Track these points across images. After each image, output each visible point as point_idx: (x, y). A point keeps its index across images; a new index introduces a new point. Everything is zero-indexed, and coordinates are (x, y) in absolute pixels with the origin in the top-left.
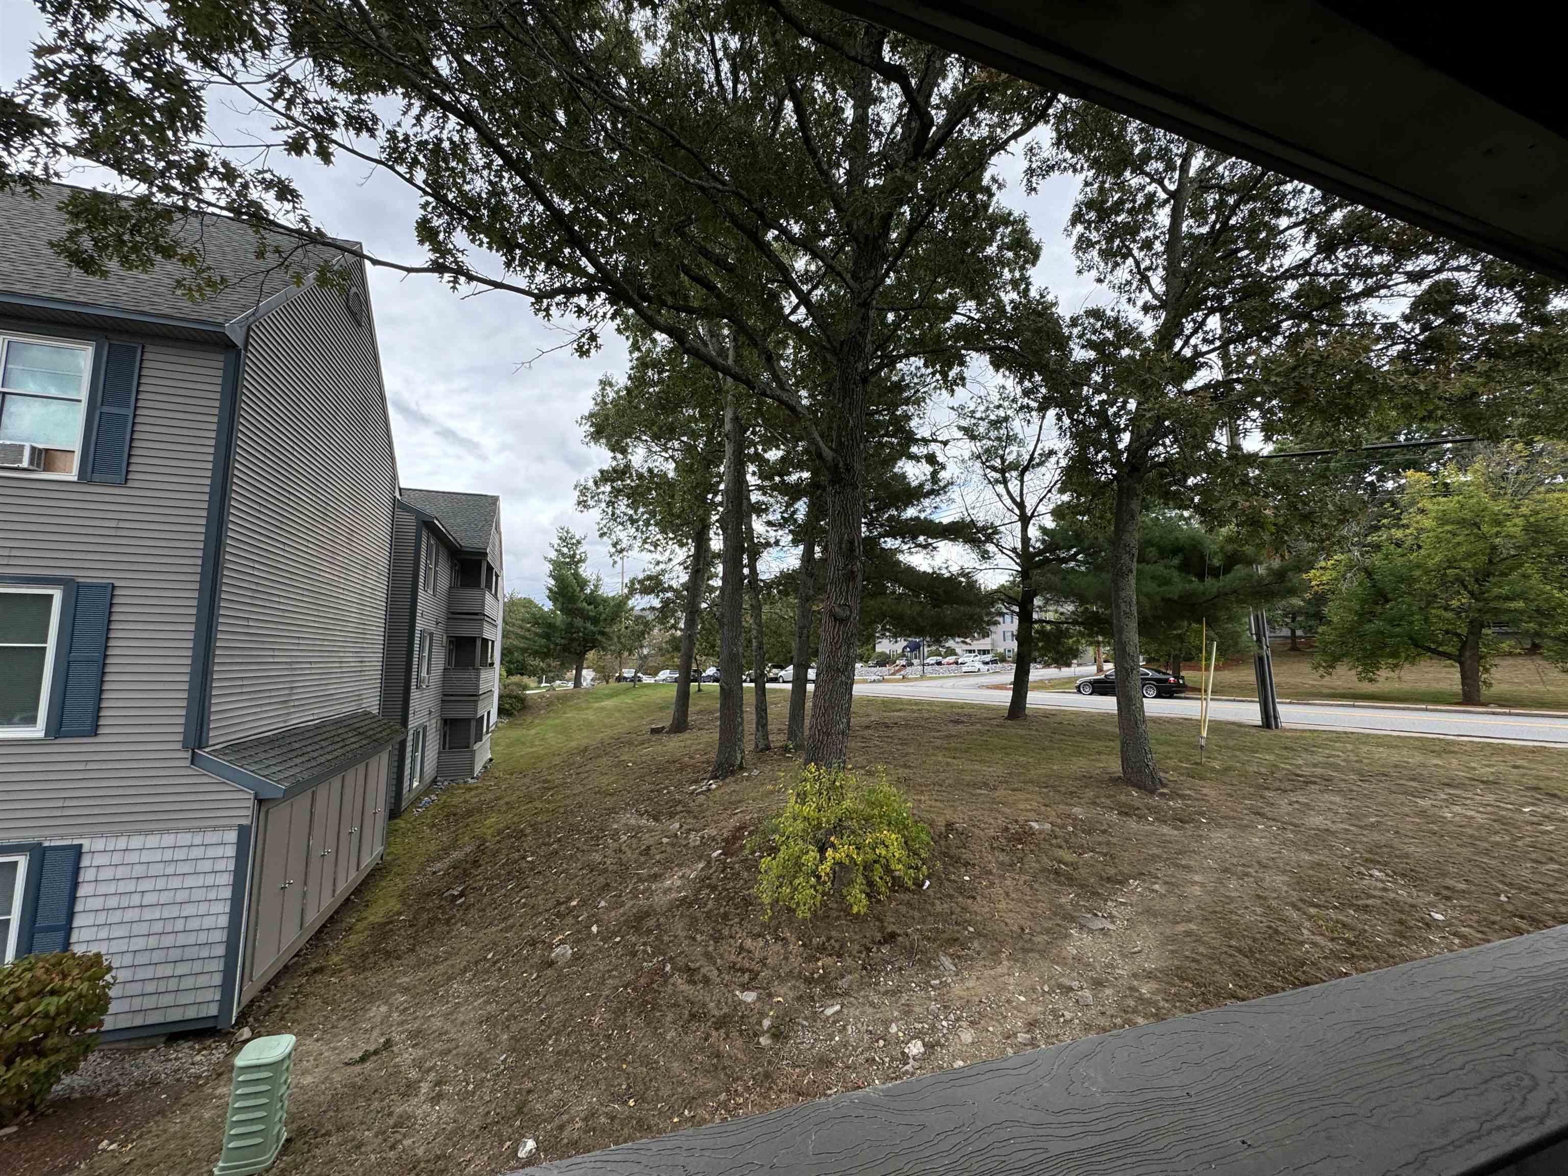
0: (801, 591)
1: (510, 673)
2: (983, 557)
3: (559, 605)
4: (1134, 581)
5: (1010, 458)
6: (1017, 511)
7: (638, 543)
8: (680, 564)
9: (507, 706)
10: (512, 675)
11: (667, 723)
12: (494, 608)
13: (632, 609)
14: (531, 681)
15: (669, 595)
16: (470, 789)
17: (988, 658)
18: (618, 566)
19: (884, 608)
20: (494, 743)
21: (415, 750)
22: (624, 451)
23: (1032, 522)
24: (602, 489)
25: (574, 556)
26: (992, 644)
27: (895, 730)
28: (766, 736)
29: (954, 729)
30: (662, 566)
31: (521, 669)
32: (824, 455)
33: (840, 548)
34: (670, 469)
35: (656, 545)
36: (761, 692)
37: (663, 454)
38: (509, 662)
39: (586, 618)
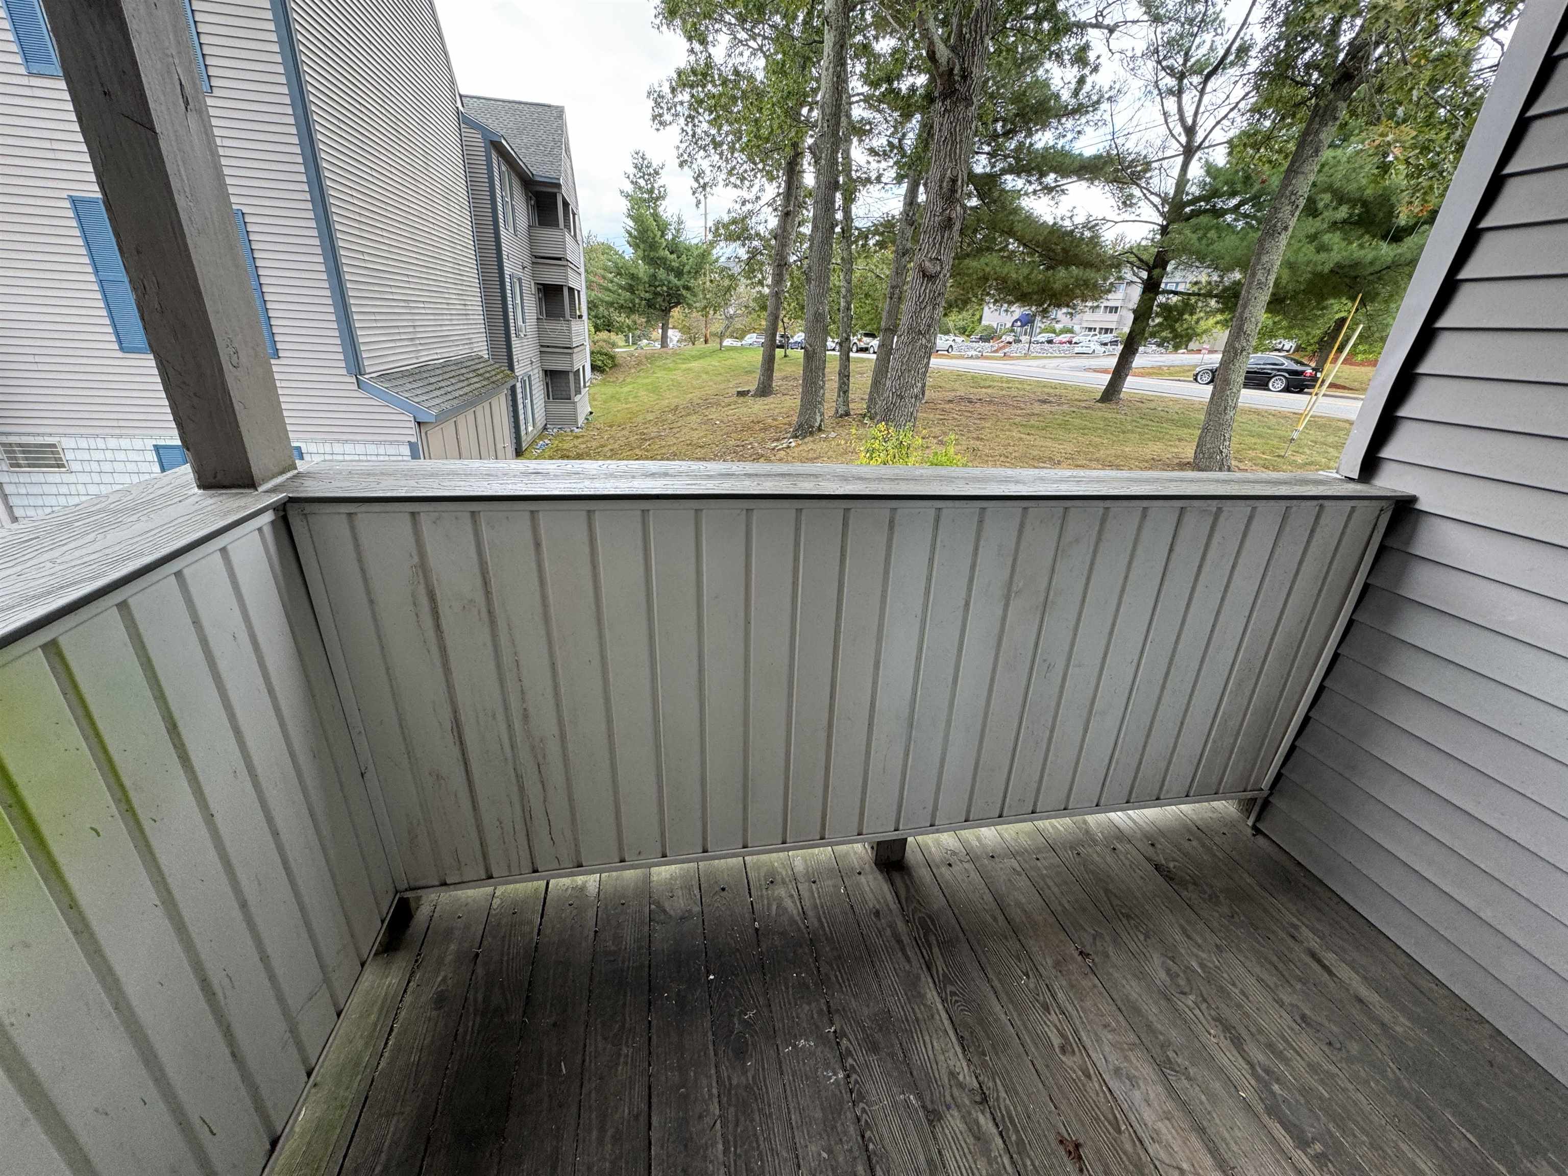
0: (898, 242)
1: (597, 329)
2: (1124, 203)
3: (640, 253)
4: (1285, 242)
5: (1198, 54)
6: (1183, 139)
7: (723, 176)
8: (769, 204)
9: (599, 363)
10: (600, 331)
11: (753, 387)
12: (575, 254)
13: (717, 260)
14: (619, 339)
15: (756, 243)
16: (577, 437)
17: (1108, 338)
18: (702, 206)
19: (988, 269)
20: (593, 399)
21: (524, 398)
22: (703, 42)
23: (1198, 154)
24: (680, 97)
25: (651, 191)
26: (1118, 322)
27: (978, 405)
28: (846, 403)
29: (1037, 408)
30: (749, 206)
31: (608, 326)
32: (938, 55)
33: (941, 187)
34: (758, 66)
35: (743, 179)
36: (845, 359)
37: (752, 43)
38: (596, 317)
39: (670, 269)
